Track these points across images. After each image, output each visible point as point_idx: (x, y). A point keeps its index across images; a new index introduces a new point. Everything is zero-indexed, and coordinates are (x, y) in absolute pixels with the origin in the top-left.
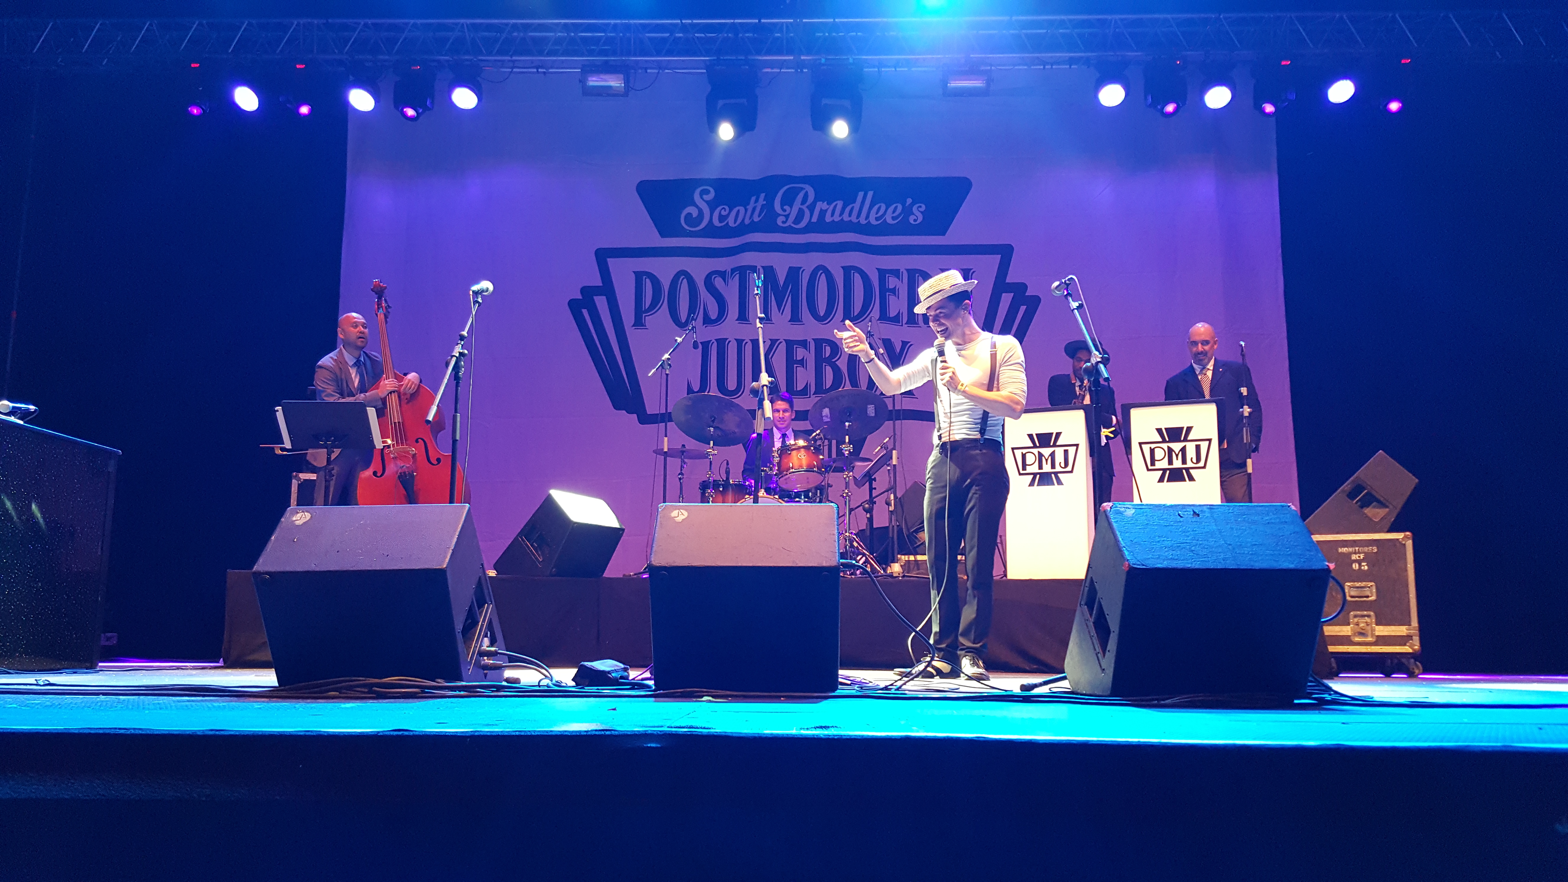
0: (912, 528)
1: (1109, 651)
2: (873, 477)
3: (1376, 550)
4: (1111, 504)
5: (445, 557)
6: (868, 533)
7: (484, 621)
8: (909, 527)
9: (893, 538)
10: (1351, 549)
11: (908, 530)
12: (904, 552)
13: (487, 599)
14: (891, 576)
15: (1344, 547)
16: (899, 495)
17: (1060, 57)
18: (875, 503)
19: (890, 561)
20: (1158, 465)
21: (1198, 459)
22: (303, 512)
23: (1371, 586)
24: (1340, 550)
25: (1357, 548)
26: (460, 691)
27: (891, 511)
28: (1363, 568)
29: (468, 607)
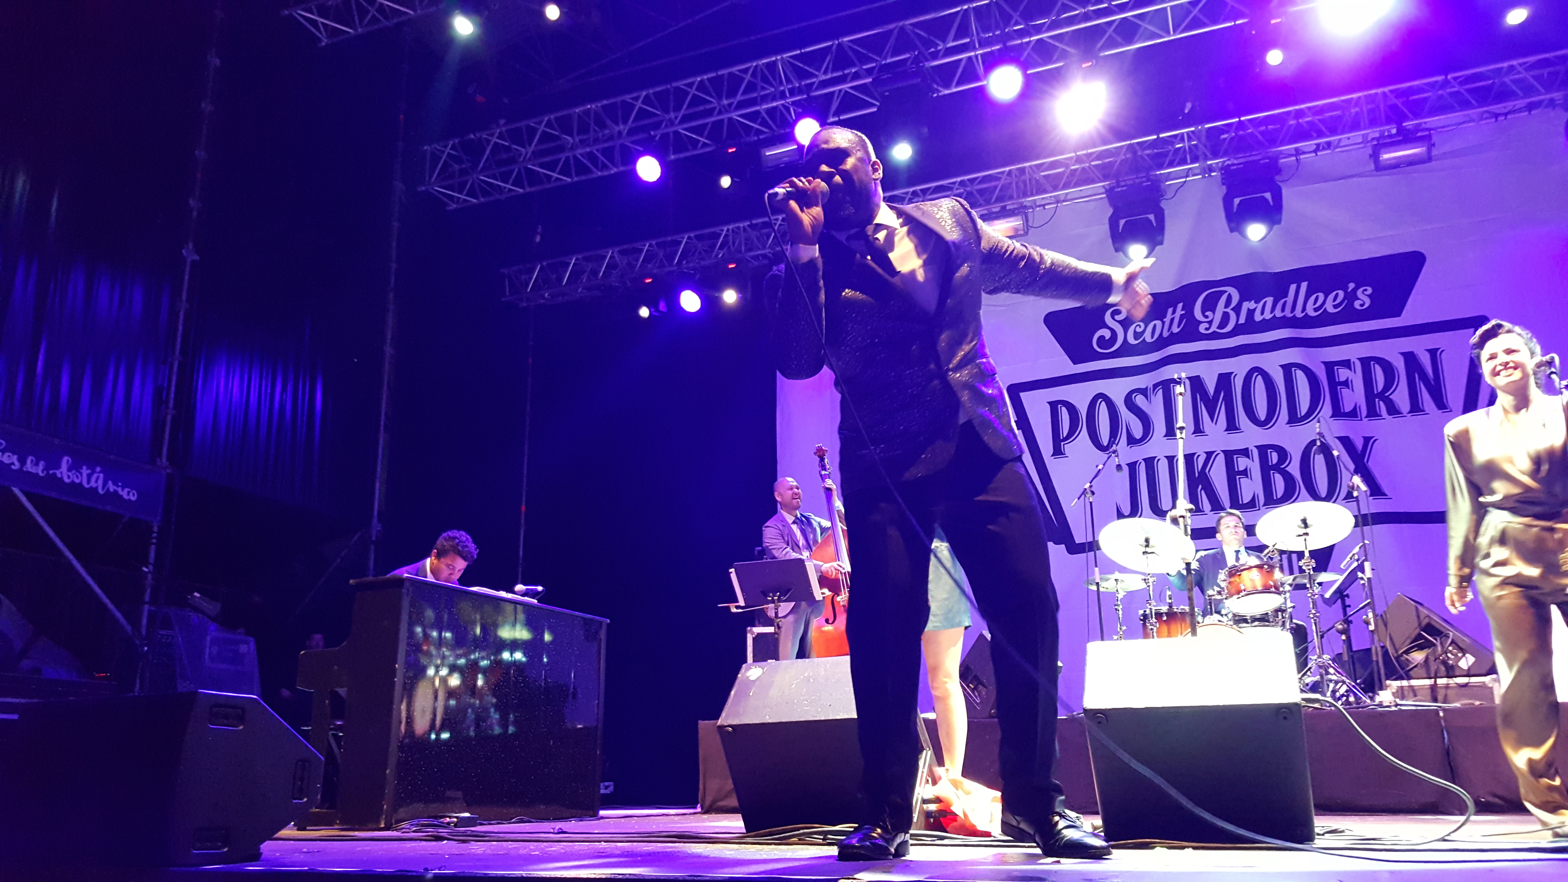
0: (1401, 649)
2: (1345, 593)
6: (1345, 657)
8: (1398, 647)
9: (1377, 662)
11: (1397, 651)
12: (1394, 677)
14: (1380, 705)
16: (1378, 612)
17: (1515, 106)
18: (1351, 622)
19: (1377, 688)
22: (758, 666)
27: (1372, 631)
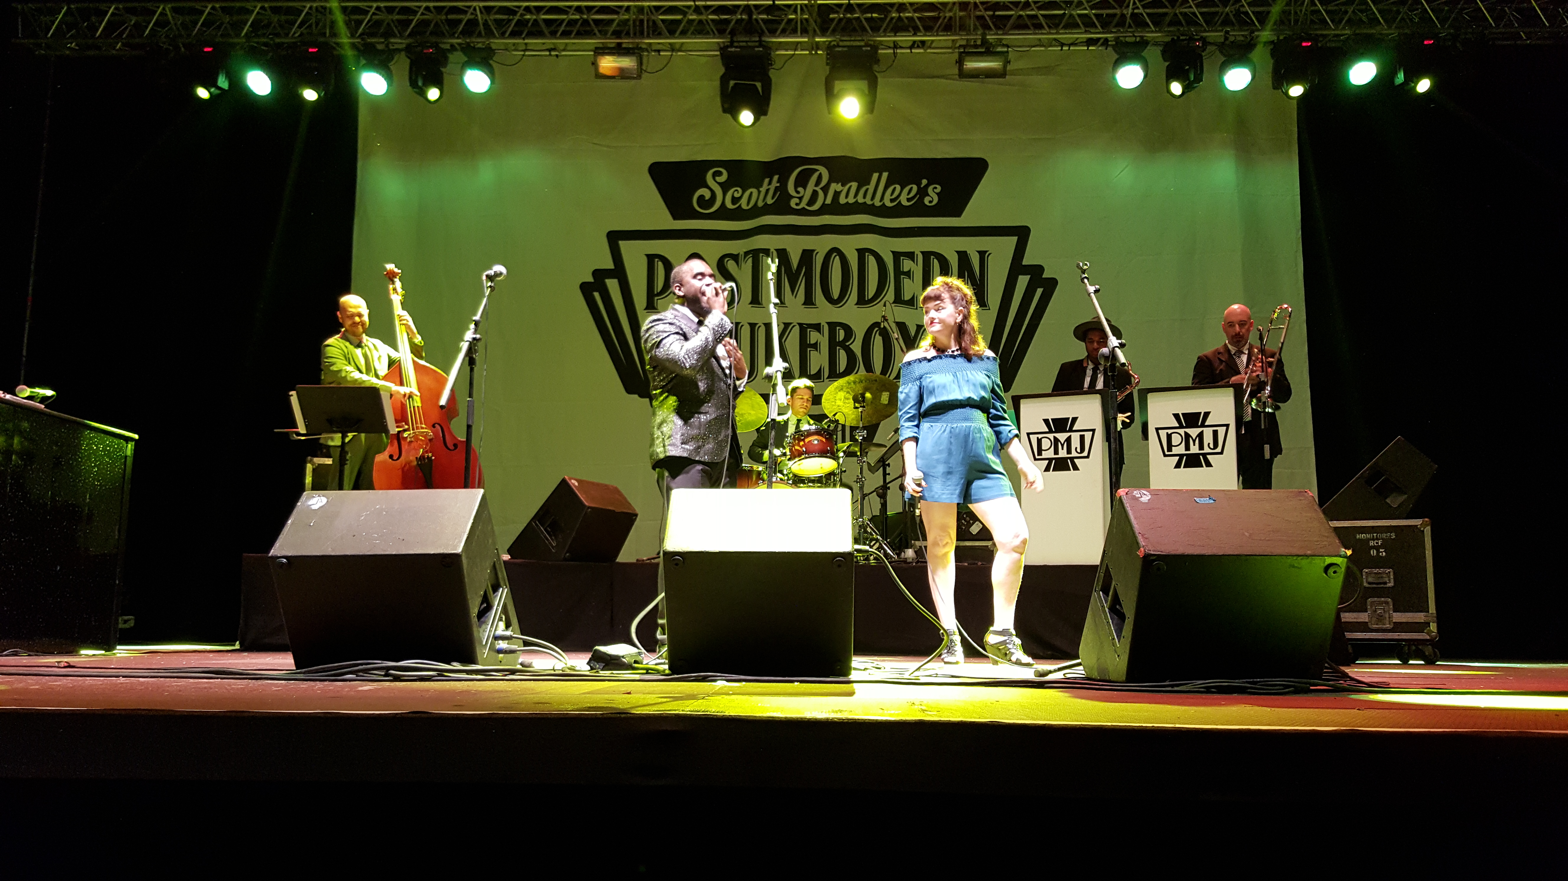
1: (1124, 637)
2: (887, 463)
3: (1393, 536)
4: (1127, 490)
5: (460, 542)
6: (882, 519)
7: (498, 605)
10: (1368, 536)
13: (502, 583)
14: (905, 561)
15: (1362, 534)
17: (1077, 39)
18: (889, 488)
19: (903, 546)
20: (1175, 451)
21: (1216, 445)
22: (319, 496)
23: (1389, 572)
24: (1358, 536)
25: (1375, 535)
26: (476, 675)
28: (1381, 554)
29: (483, 591)
